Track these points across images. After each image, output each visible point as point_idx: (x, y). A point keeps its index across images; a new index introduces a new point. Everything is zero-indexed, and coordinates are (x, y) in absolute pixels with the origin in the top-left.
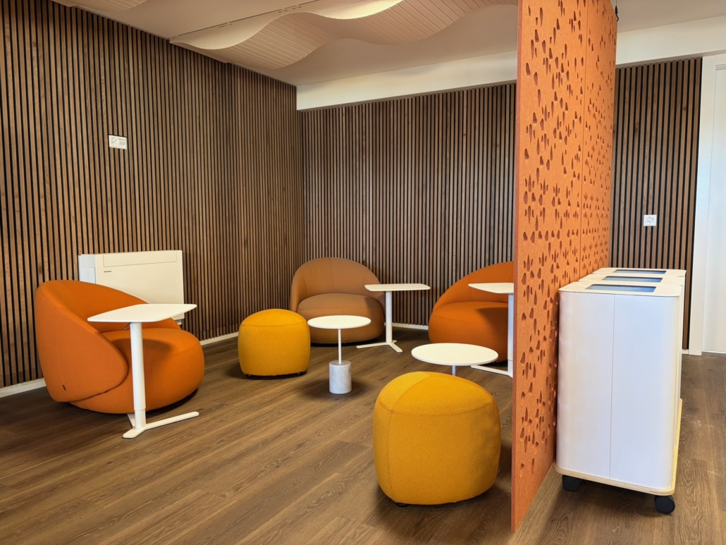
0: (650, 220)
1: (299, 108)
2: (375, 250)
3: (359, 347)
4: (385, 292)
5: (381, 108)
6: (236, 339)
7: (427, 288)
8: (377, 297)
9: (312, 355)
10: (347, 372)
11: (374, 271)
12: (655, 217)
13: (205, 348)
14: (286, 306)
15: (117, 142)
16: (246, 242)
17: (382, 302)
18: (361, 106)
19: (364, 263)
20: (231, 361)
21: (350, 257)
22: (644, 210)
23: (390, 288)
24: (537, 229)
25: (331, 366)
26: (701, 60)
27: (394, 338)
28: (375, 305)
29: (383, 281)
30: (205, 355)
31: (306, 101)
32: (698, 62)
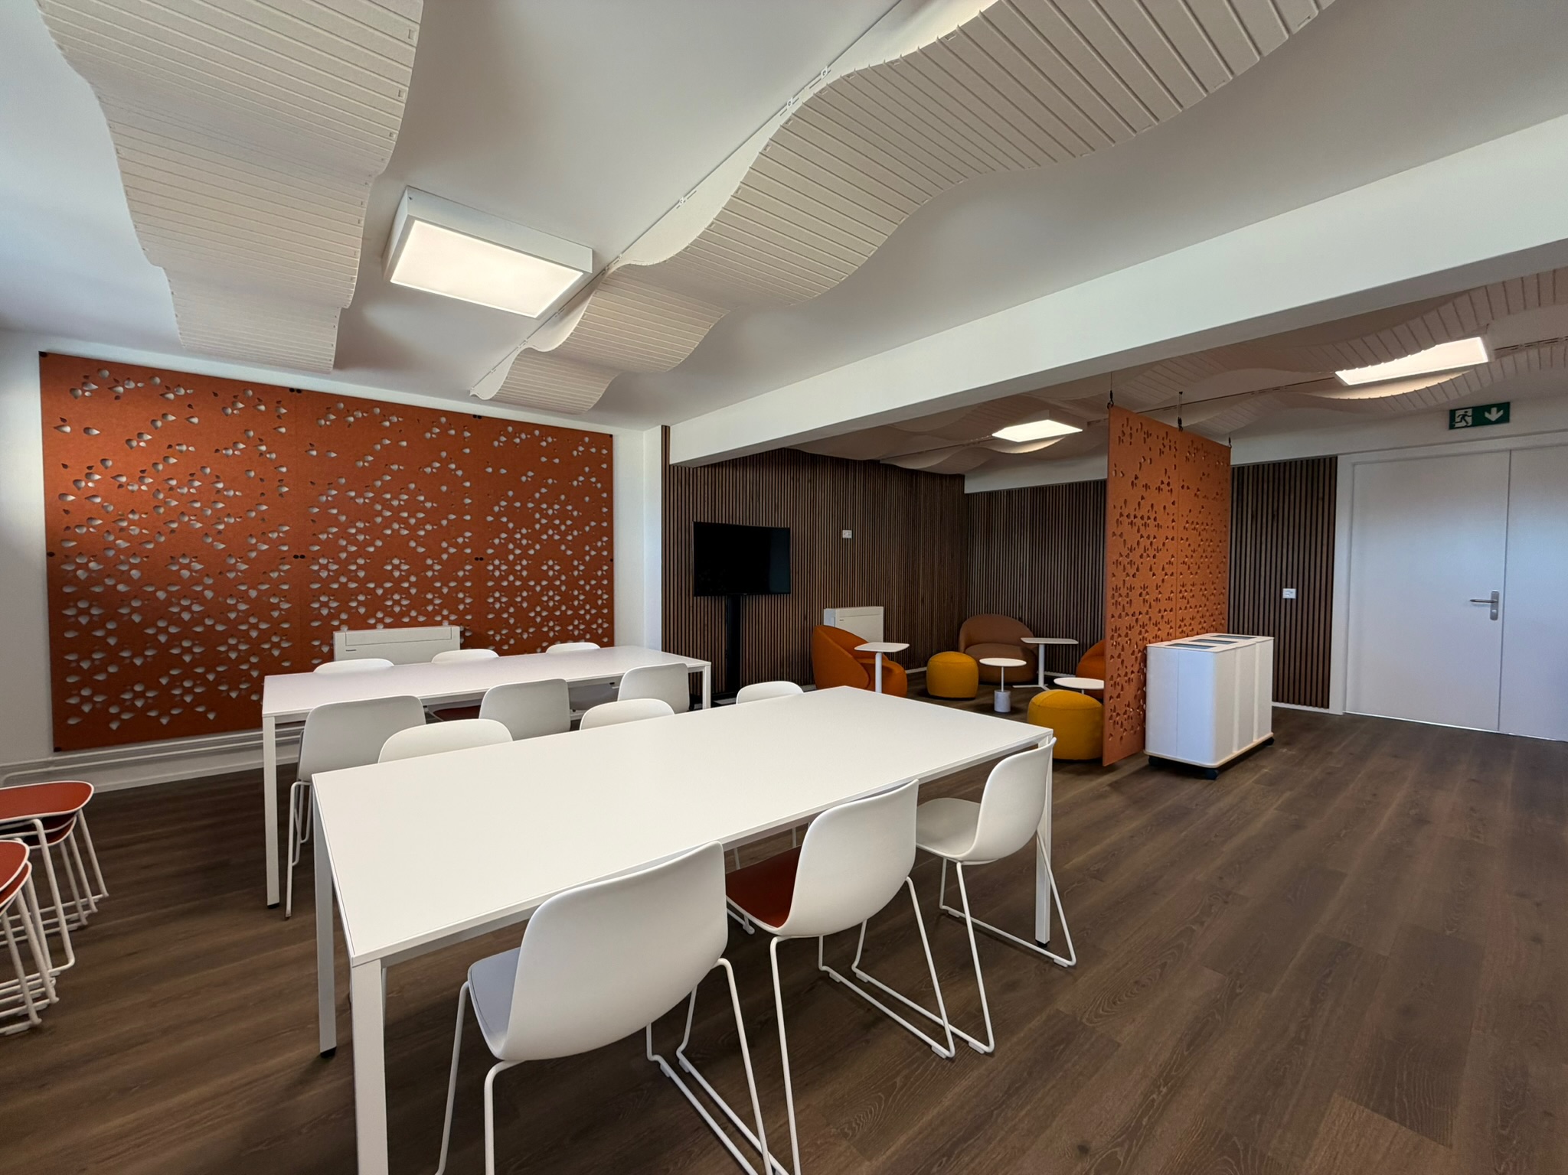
0: (1289, 593)
1: (967, 491)
2: (1030, 608)
3: (1015, 687)
4: (1038, 644)
5: (1039, 493)
6: (924, 673)
7: (1076, 642)
8: (1031, 647)
9: (979, 689)
10: (1008, 698)
11: (1029, 626)
12: (1294, 590)
13: (908, 675)
14: (956, 649)
15: (847, 534)
16: (923, 601)
17: (1035, 652)
18: (1020, 491)
19: (1020, 619)
20: (921, 687)
21: (1008, 614)
22: (1284, 584)
23: (1042, 641)
24: (1124, 611)
25: (996, 692)
26: (1336, 458)
27: (1045, 682)
28: (1030, 653)
29: (1036, 636)
30: (908, 681)
31: (971, 487)
32: (1334, 460)
